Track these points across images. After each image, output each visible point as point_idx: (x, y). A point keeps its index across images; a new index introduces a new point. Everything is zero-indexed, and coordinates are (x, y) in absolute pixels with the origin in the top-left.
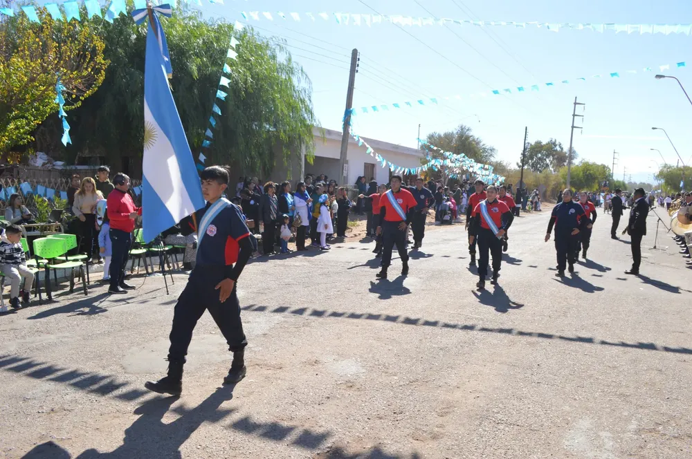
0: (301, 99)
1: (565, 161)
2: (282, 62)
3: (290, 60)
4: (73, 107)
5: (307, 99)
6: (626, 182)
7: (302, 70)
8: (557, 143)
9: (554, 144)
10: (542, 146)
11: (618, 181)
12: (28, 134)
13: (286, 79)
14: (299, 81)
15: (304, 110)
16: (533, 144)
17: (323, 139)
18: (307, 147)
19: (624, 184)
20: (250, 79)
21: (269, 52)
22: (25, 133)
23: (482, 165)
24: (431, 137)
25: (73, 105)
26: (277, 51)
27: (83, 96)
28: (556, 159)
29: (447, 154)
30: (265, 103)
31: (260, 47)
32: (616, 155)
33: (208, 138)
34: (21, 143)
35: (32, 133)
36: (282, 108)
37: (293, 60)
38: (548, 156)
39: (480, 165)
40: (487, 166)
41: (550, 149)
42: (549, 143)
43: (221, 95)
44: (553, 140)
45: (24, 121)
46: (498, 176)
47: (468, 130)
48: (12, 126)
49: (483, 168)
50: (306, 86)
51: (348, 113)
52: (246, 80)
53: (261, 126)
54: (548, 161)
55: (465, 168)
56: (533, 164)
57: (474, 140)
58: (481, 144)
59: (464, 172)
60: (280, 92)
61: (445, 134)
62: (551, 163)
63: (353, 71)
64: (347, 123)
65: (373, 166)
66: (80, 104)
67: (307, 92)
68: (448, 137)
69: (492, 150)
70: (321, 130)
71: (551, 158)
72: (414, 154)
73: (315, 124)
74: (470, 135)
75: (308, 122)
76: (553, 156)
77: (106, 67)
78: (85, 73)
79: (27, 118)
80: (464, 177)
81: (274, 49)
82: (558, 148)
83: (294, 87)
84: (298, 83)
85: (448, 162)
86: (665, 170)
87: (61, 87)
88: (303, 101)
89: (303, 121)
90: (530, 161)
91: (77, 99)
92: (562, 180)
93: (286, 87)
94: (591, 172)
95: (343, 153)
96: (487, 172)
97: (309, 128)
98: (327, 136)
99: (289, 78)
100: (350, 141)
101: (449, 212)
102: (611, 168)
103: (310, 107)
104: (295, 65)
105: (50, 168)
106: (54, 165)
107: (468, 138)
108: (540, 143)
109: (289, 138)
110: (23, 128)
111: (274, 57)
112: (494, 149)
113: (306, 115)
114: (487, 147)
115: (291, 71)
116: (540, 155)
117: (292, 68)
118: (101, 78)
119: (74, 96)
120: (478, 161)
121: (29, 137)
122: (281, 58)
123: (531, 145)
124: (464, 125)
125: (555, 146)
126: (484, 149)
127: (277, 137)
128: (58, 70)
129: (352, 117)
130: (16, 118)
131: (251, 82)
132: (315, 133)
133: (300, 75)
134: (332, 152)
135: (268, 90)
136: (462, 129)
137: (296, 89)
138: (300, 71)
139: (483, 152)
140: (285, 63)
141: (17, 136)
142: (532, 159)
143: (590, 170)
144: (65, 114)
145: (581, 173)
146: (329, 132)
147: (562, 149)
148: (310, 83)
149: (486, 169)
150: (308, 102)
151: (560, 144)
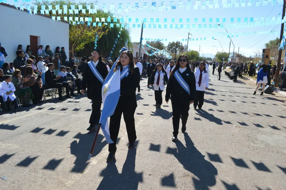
1: (184, 50)
9: (179, 43)
10: (175, 44)
16: (172, 43)
28: (180, 49)
32: (200, 47)
38: (177, 47)
41: (178, 45)
44: (179, 42)
56: (171, 50)
62: (178, 50)
76: (179, 47)
82: (181, 45)
86: (218, 53)
102: (199, 52)
108: (174, 42)
116: (174, 47)
123: (171, 43)
125: (180, 44)
142: (171, 48)
143: (193, 53)
144: (96, 42)
145: (190, 54)
147: (182, 45)
151: (181, 43)
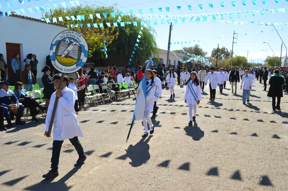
1: (229, 56)
6: (252, 63)
8: (225, 48)
10: (220, 50)
11: (249, 63)
16: (216, 49)
19: (251, 64)
27: (109, 43)
28: (225, 55)
32: (248, 53)
38: (222, 53)
41: (223, 51)
42: (222, 49)
51: (169, 43)
54: (222, 55)
55: (199, 60)
57: (200, 50)
59: (199, 62)
62: (223, 56)
63: (171, 30)
64: (169, 47)
65: (170, 60)
69: (206, 53)
70: (160, 50)
71: (223, 54)
82: (226, 51)
90: (215, 56)
92: (229, 63)
94: (240, 60)
102: (246, 58)
108: (219, 48)
116: (219, 53)
125: (225, 49)
126: (204, 52)
136: (196, 46)
139: (203, 54)
143: (240, 59)
145: (236, 61)
147: (228, 51)
151: (227, 49)
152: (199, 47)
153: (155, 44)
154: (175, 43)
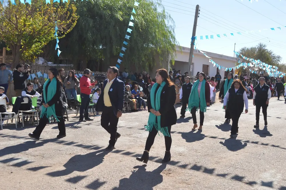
0: (169, 31)
2: (159, 12)
3: (164, 11)
4: (62, 37)
5: (172, 31)
7: (170, 16)
12: (41, 50)
13: (161, 21)
14: (168, 22)
15: (170, 37)
17: (181, 52)
18: (172, 56)
20: (144, 22)
21: (153, 7)
22: (39, 49)
23: (271, 66)
24: (243, 50)
25: (62, 36)
26: (157, 6)
27: (66, 32)
29: (251, 60)
30: (151, 34)
31: (149, 5)
33: (122, 52)
34: (37, 53)
35: (42, 49)
36: (159, 36)
37: (165, 11)
39: (270, 66)
40: (274, 67)
43: (129, 30)
45: (39, 44)
46: (281, 72)
47: (264, 46)
48: (34, 46)
49: (272, 68)
50: (172, 25)
51: (193, 38)
52: (142, 22)
53: (148, 45)
55: (261, 68)
57: (267, 52)
58: (272, 54)
59: (260, 70)
60: (158, 28)
61: (251, 48)
63: (196, 16)
64: (193, 44)
65: (208, 66)
66: (64, 36)
67: (172, 27)
68: (253, 50)
69: (279, 57)
70: (180, 47)
72: (231, 59)
73: (176, 44)
74: (266, 49)
75: (173, 43)
77: (77, 19)
78: (68, 22)
79: (41, 42)
80: (261, 72)
81: (156, 5)
83: (165, 25)
84: (168, 23)
85: (250, 65)
87: (57, 28)
88: (170, 32)
89: (170, 42)
91: (64, 34)
93: (161, 26)
95: (191, 59)
96: (274, 70)
97: (173, 46)
98: (183, 50)
99: (163, 20)
100: (194, 52)
101: (250, 92)
103: (174, 35)
104: (166, 14)
105: (46, 65)
106: (47, 64)
107: (264, 50)
109: (162, 51)
110: (39, 47)
111: (156, 9)
112: (280, 57)
113: (171, 39)
114: (276, 56)
115: (164, 16)
117: (165, 16)
118: (75, 24)
119: (62, 32)
120: (270, 64)
121: (41, 51)
122: (159, 10)
124: (262, 43)
126: (275, 57)
127: (156, 51)
128: (56, 20)
129: (196, 41)
130: (36, 42)
131: (144, 24)
132: (177, 49)
133: (169, 19)
134: (185, 59)
135: (152, 28)
136: (261, 46)
137: (167, 26)
138: (169, 17)
139: (273, 59)
140: (161, 12)
141: (36, 51)
146: (184, 48)
148: (174, 22)
149: (274, 68)
150: (173, 32)
152: (266, 48)
153: (174, 38)
154: (201, 38)
